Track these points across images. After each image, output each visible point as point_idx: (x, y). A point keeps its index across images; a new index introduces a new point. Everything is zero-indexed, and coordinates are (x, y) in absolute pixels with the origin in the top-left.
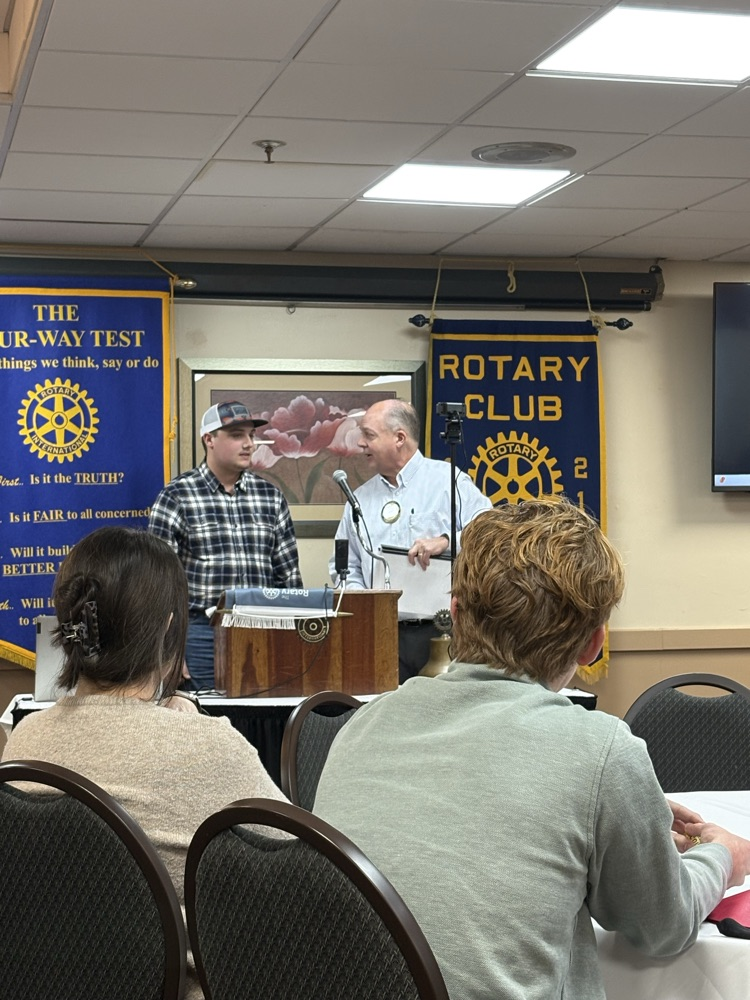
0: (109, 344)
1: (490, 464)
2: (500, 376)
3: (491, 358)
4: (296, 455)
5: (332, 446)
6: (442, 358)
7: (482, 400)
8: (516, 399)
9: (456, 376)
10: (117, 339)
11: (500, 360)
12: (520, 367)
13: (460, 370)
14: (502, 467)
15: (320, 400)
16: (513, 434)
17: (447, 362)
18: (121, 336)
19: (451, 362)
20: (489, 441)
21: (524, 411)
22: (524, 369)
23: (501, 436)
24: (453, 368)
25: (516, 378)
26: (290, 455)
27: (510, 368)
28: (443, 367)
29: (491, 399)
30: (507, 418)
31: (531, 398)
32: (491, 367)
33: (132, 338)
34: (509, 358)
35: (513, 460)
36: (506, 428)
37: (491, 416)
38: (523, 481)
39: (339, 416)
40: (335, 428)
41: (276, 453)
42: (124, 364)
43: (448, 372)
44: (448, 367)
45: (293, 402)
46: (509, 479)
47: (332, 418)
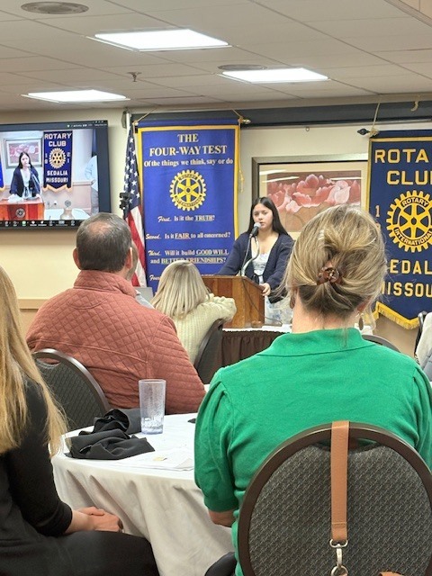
0: (210, 152)
1: (402, 209)
2: (409, 161)
3: (404, 151)
4: (308, 206)
5: (328, 200)
6: (377, 151)
7: (398, 173)
8: (417, 173)
9: (383, 161)
10: (214, 149)
11: (409, 152)
12: (420, 155)
13: (386, 158)
14: (408, 211)
15: (321, 176)
16: (415, 192)
17: (379, 154)
18: (216, 148)
19: (381, 154)
20: (402, 196)
21: (422, 179)
22: (422, 156)
23: (408, 193)
24: (382, 157)
25: (417, 161)
26: (306, 206)
27: (414, 156)
28: (377, 157)
29: (404, 173)
30: (412, 183)
31: (426, 172)
32: (404, 156)
33: (222, 149)
34: (414, 150)
35: (414, 206)
36: (411, 189)
37: (403, 183)
38: (419, 218)
39: (331, 184)
40: (329, 191)
41: (299, 205)
42: (217, 162)
43: (379, 159)
44: (379, 156)
45: (308, 178)
46: (412, 217)
47: (328, 185)
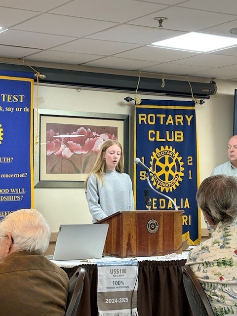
0: (9, 101)
1: (158, 159)
2: (162, 123)
3: (158, 115)
4: (80, 153)
5: (93, 149)
6: (140, 115)
7: (154, 133)
8: (168, 132)
9: (146, 123)
10: (12, 98)
11: (162, 116)
12: (169, 119)
13: (147, 120)
15: (89, 129)
16: (167, 147)
17: (142, 117)
18: (14, 97)
19: (144, 117)
20: (157, 150)
21: (171, 138)
22: (170, 120)
23: (162, 147)
25: (167, 124)
26: (77, 153)
27: (165, 119)
28: (140, 119)
29: (158, 132)
30: (165, 140)
31: (173, 132)
32: (158, 119)
33: (19, 99)
34: (165, 116)
35: (167, 157)
36: (164, 144)
37: (158, 139)
39: (96, 136)
40: (95, 141)
41: (72, 151)
42: (15, 110)
43: (142, 121)
44: (143, 119)
45: (79, 130)
46: (165, 165)
47: (94, 137)
